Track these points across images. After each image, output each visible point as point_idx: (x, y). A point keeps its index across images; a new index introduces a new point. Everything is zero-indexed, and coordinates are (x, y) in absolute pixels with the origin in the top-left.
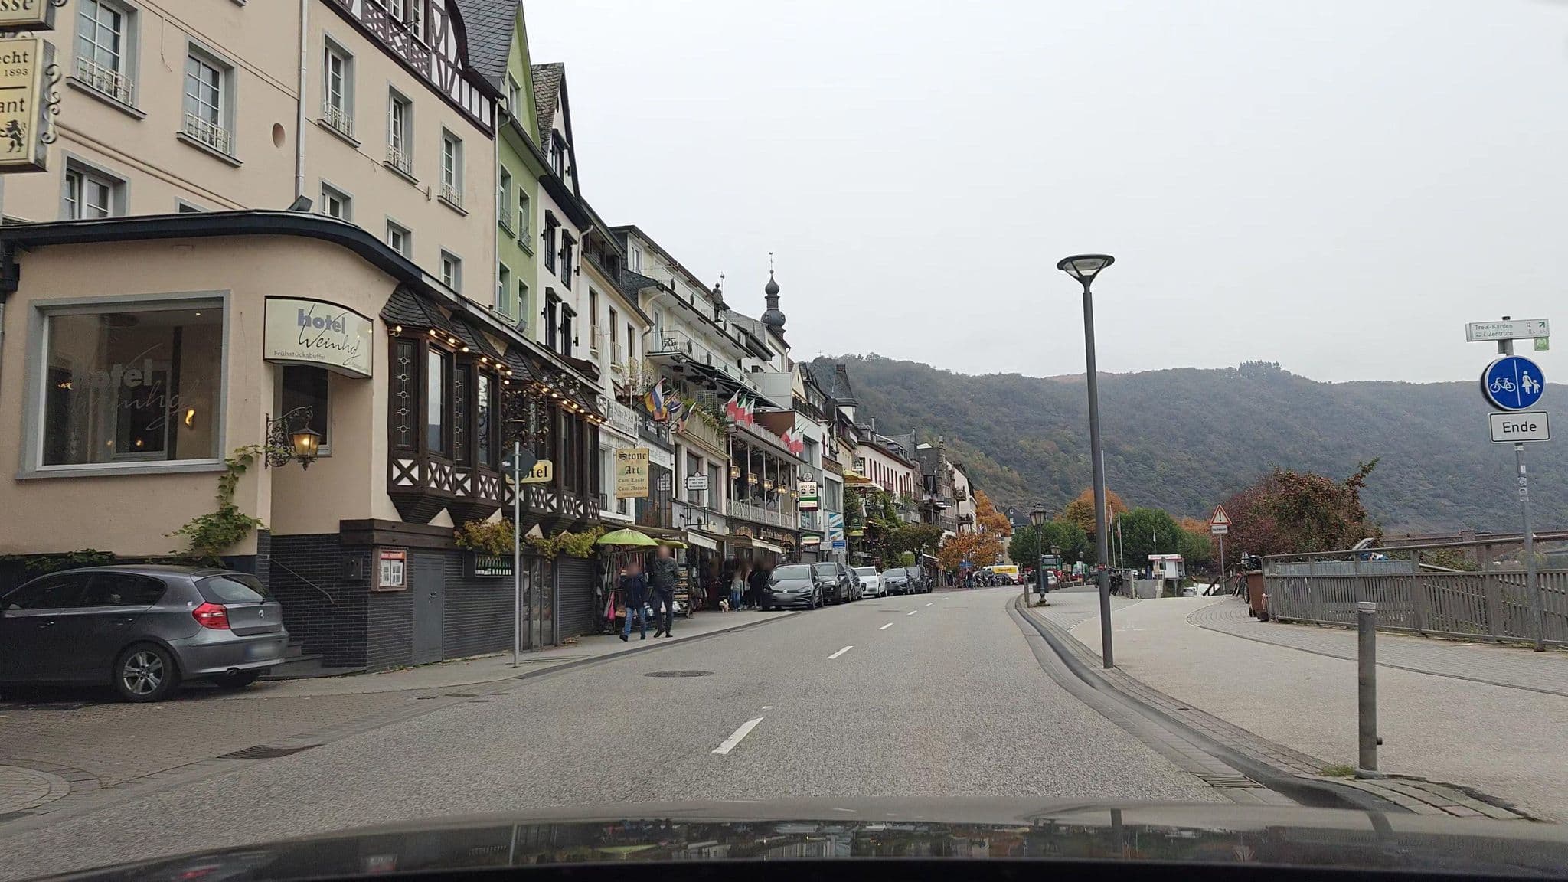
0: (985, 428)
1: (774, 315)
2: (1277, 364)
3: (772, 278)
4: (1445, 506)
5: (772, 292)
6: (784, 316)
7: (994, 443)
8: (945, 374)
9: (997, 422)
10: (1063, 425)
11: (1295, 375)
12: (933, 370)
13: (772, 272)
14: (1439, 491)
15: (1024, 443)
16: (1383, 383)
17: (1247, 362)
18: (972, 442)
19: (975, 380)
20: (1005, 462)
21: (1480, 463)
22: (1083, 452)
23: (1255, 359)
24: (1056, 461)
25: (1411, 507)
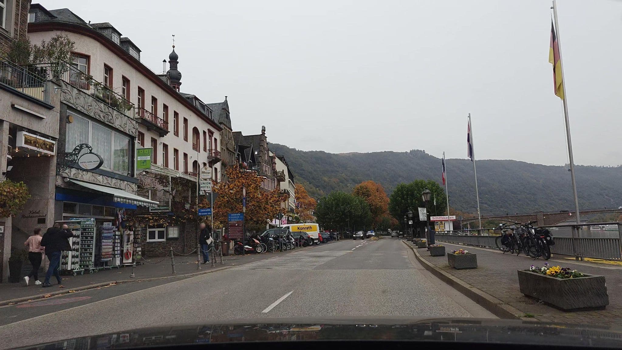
0: (310, 172)
1: (174, 72)
2: (424, 151)
3: (174, 50)
4: (486, 207)
5: (174, 59)
6: (180, 73)
7: (313, 178)
8: (294, 150)
9: (315, 171)
10: (341, 172)
11: (431, 155)
12: (288, 148)
13: (174, 47)
14: (483, 201)
15: (326, 179)
16: (462, 159)
17: (413, 150)
18: (304, 178)
19: (306, 153)
20: (317, 187)
21: (498, 191)
22: (349, 183)
23: (416, 149)
24: (339, 186)
25: (474, 207)
